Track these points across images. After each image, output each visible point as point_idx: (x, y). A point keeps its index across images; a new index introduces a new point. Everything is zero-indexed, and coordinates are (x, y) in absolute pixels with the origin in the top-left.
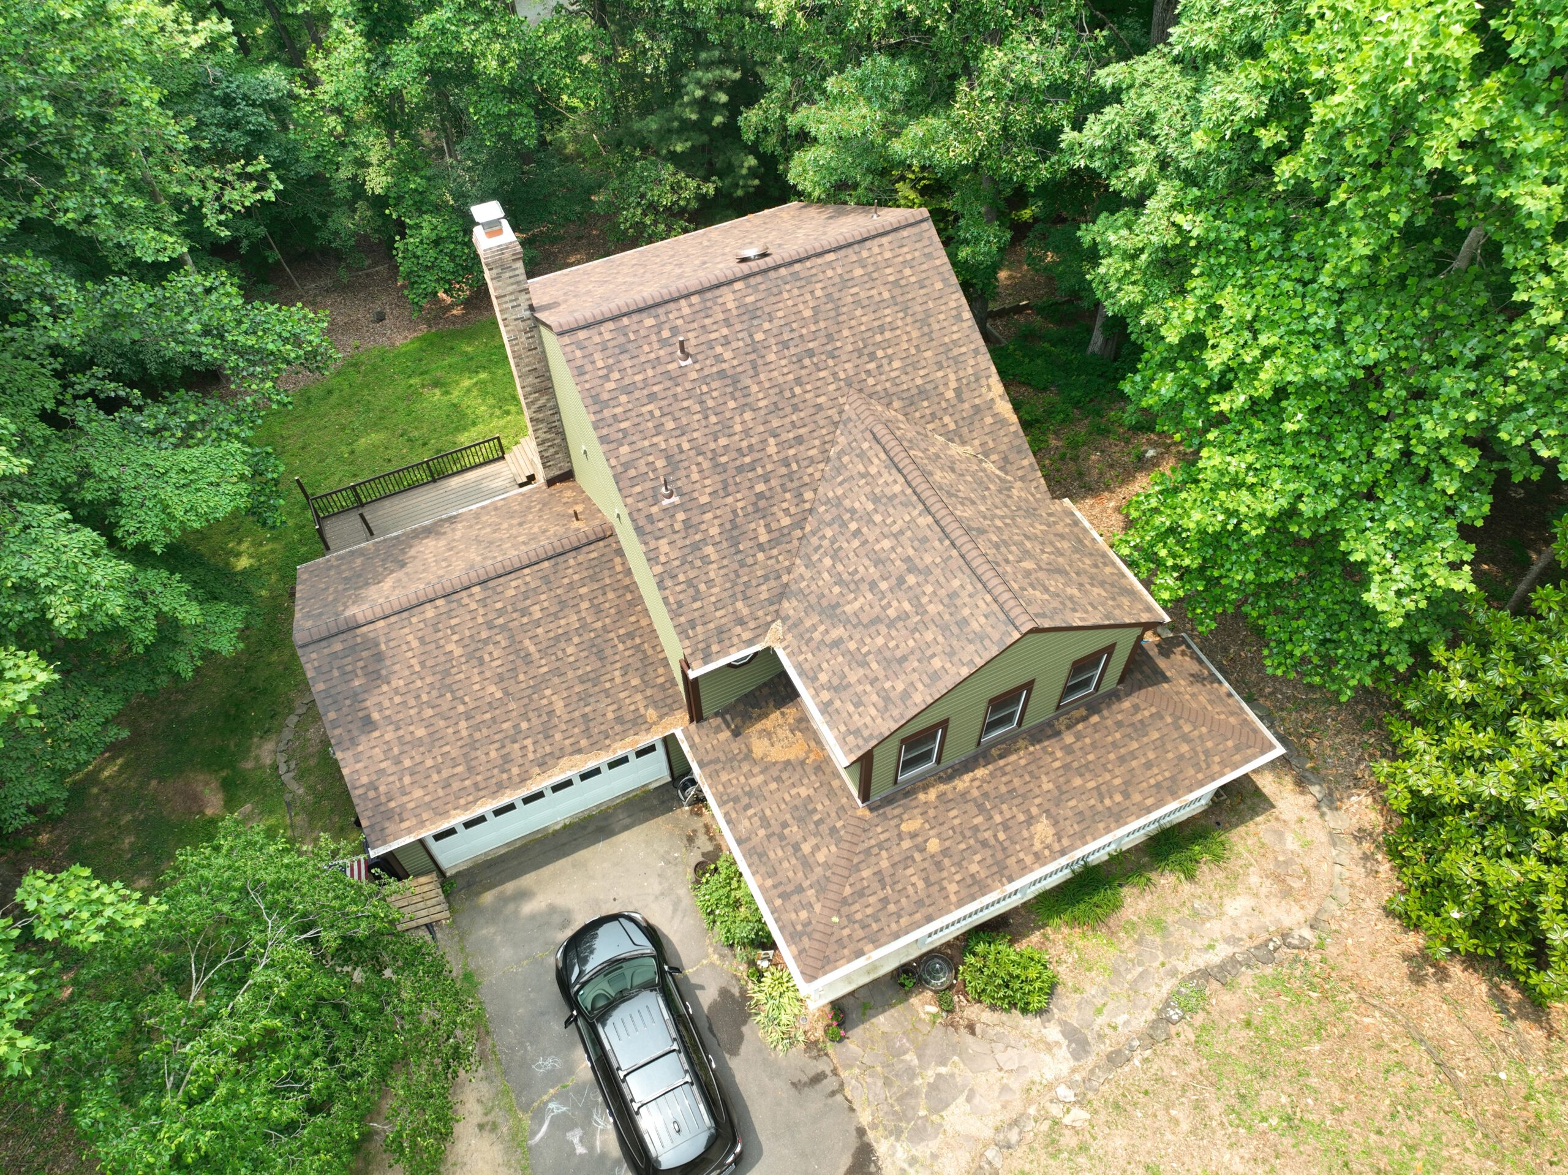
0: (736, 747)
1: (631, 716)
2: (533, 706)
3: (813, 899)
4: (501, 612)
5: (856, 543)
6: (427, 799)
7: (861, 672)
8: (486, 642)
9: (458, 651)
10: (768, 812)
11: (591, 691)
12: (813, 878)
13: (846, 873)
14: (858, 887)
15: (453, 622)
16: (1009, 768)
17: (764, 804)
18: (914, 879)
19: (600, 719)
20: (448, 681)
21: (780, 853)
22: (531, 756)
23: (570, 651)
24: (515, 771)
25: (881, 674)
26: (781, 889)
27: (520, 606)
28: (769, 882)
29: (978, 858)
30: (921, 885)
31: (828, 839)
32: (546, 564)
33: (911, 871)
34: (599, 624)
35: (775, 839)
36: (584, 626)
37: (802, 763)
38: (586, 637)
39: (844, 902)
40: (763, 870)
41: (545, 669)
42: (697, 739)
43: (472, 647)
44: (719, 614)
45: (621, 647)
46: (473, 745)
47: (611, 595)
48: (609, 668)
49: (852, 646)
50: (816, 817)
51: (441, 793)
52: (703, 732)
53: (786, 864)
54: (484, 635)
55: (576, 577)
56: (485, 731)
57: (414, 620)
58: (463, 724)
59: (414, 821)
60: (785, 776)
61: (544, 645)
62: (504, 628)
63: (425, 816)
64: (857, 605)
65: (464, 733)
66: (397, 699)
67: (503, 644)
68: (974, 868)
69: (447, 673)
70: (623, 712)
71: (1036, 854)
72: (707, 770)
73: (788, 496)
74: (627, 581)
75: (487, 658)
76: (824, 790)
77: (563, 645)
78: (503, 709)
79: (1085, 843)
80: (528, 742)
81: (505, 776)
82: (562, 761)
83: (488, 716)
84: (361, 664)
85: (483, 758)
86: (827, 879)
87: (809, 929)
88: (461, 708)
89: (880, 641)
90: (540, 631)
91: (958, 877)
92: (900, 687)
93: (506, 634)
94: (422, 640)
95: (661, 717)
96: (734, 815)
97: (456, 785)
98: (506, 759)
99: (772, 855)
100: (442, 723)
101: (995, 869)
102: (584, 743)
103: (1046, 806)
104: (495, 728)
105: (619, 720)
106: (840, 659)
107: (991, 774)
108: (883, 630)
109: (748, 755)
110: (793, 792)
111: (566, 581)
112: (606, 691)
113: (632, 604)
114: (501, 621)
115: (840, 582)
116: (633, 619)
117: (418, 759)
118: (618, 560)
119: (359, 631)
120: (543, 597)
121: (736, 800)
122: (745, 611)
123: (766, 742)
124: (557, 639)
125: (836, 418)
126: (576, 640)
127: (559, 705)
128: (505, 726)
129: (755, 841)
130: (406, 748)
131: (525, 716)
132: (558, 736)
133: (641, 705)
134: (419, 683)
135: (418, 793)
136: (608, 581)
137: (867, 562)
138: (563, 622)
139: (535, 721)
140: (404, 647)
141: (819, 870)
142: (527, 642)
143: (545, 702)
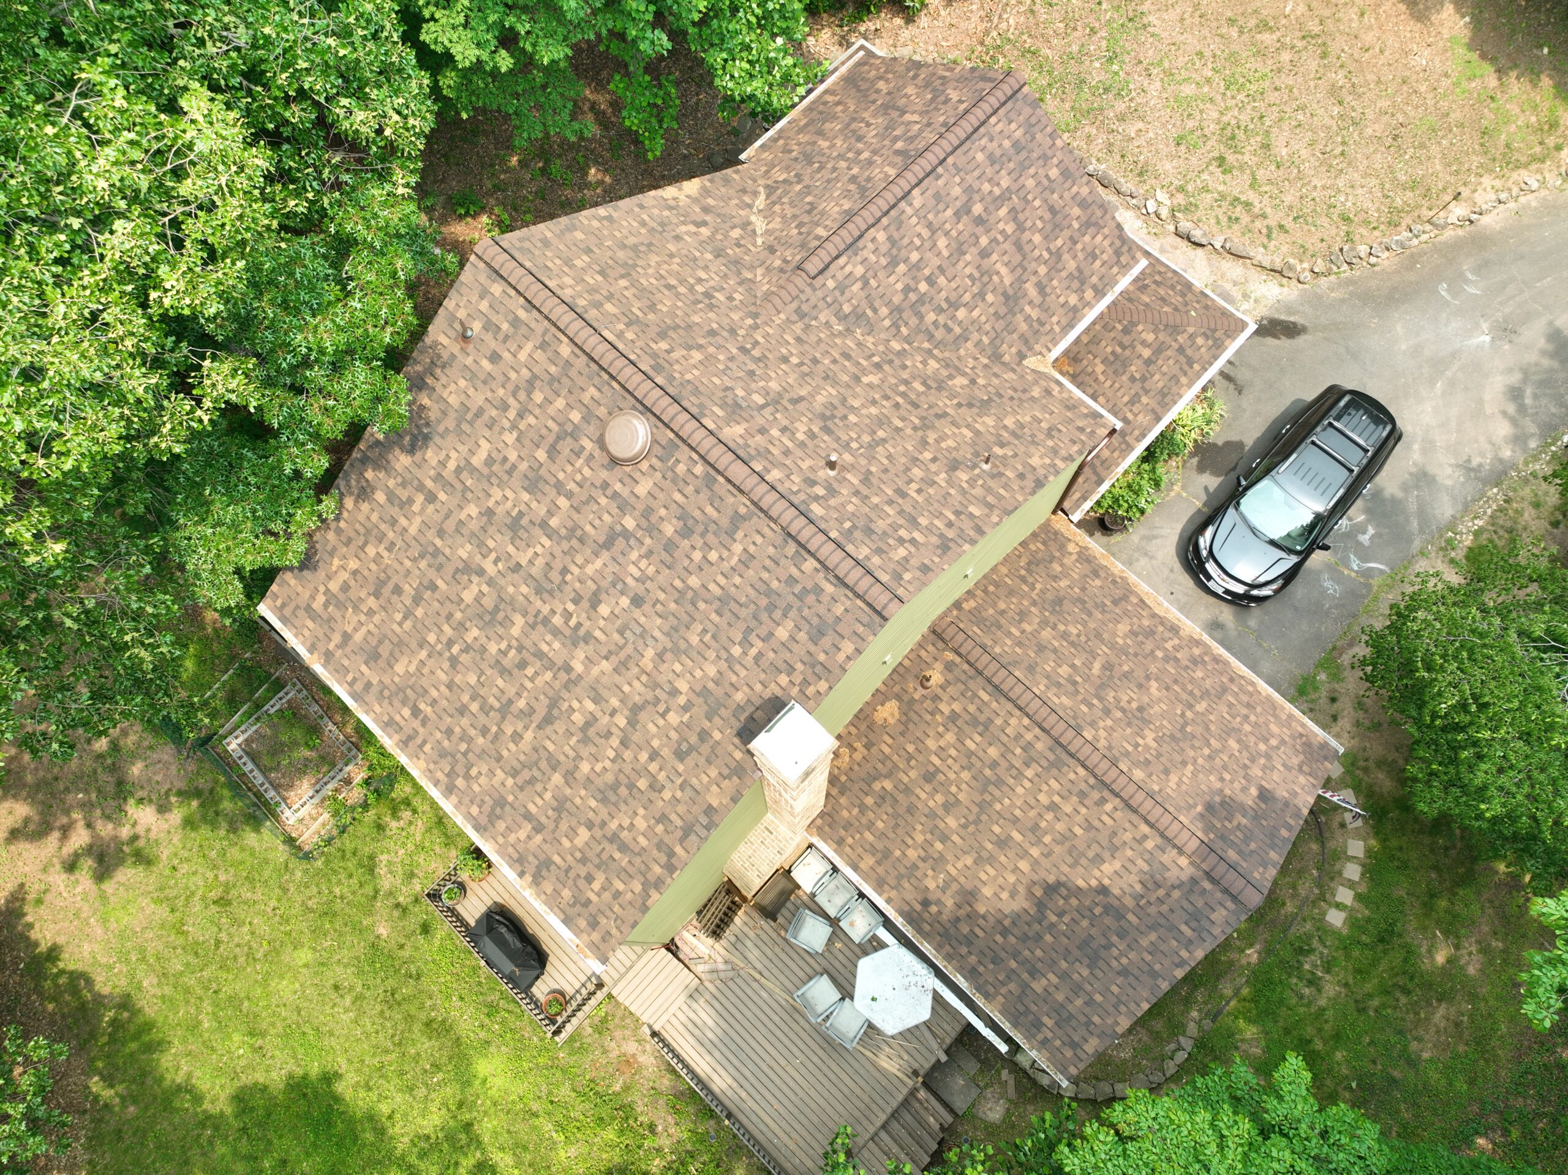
1: (1086, 565)
2: (1140, 651)
3: (1186, 335)
9: (1149, 734)
11: (1092, 603)
12: (1168, 340)
14: (1159, 302)
15: (1129, 747)
17: (1120, 405)
19: (1107, 590)
20: (1179, 734)
21: (1157, 377)
22: (1177, 641)
23: (1074, 630)
24: (1196, 651)
26: (1186, 367)
28: (1184, 380)
31: (1134, 334)
34: (1033, 609)
35: (1147, 385)
36: (1045, 623)
38: (1053, 619)
40: (1175, 389)
41: (1105, 648)
43: (1136, 721)
45: (1038, 586)
47: (1002, 605)
48: (1063, 592)
50: (1119, 350)
51: (1259, 709)
53: (1165, 368)
55: (1008, 641)
56: (1190, 687)
58: (1199, 708)
61: (1086, 655)
62: (1101, 699)
63: (1282, 715)
65: (1204, 704)
66: (1227, 776)
67: (1112, 693)
69: (1174, 738)
70: (1088, 572)
75: (1134, 705)
77: (1074, 638)
78: (1162, 676)
80: (1168, 646)
81: (1207, 658)
83: (1177, 688)
84: (1227, 824)
85: (1209, 681)
86: (1166, 327)
87: (1209, 334)
93: (1103, 693)
94: (1167, 772)
96: (1137, 432)
99: (1160, 384)
100: (1213, 727)
102: (1134, 599)
104: (1181, 679)
105: (1096, 574)
106: (1055, 283)
108: (1027, 235)
110: (1102, 378)
111: (1018, 650)
112: (1082, 590)
114: (1096, 702)
117: (1253, 738)
119: (1206, 840)
120: (1048, 668)
126: (1062, 627)
127: (1123, 628)
128: (1172, 670)
130: (1254, 753)
131: (1153, 655)
132: (1145, 622)
133: (1072, 558)
134: (1200, 761)
135: (1274, 728)
136: (991, 611)
138: (1056, 643)
140: (1184, 787)
141: (1161, 337)
142: (1095, 671)
143: (1129, 641)
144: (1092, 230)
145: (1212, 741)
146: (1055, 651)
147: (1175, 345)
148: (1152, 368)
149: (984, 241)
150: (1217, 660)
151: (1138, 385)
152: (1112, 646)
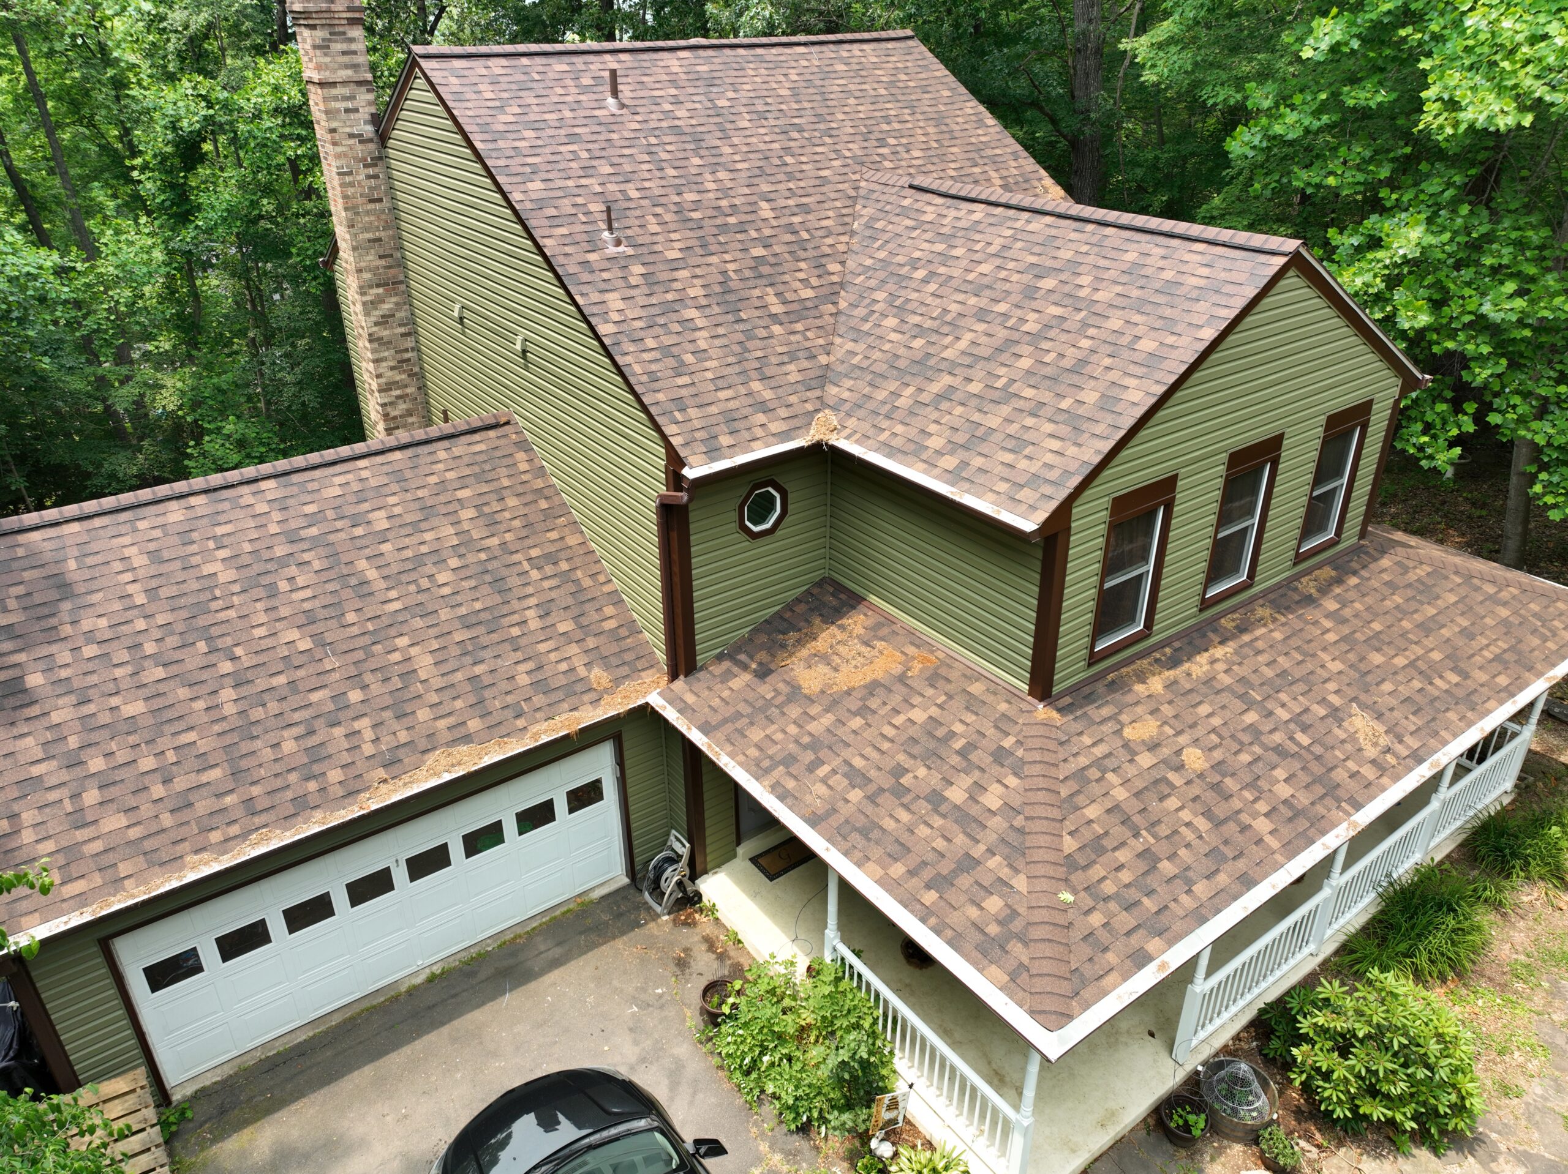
0: (766, 690)
1: (562, 681)
2: (373, 664)
3: (1005, 873)
4: (313, 520)
5: (932, 287)
6: (134, 833)
7: (1005, 410)
8: (283, 562)
9: (226, 575)
10: (858, 762)
11: (485, 640)
12: (990, 837)
13: (1056, 813)
14: (1087, 835)
15: (220, 530)
16: (1260, 644)
17: (846, 753)
18: (1186, 815)
19: (505, 686)
20: (202, 621)
21: (904, 816)
22: (368, 749)
23: (441, 578)
24: (335, 775)
25: (1046, 397)
26: (927, 874)
27: (350, 510)
28: (898, 870)
29: (1280, 773)
30: (1202, 824)
31: (996, 770)
32: (397, 455)
33: (1173, 803)
34: (495, 541)
35: (886, 800)
36: (465, 544)
37: (902, 679)
38: (471, 558)
39: (1071, 863)
40: (877, 852)
41: (397, 606)
42: (690, 699)
43: (257, 569)
44: (722, 395)
45: (535, 575)
46: (247, 729)
47: (512, 502)
48: (516, 605)
49: (975, 388)
50: (958, 744)
51: (167, 820)
52: (697, 686)
53: (923, 831)
54: (280, 551)
55: (450, 475)
56: (273, 707)
57: (142, 525)
58: (228, 694)
59: (97, 879)
60: (873, 704)
61: (395, 568)
62: (316, 543)
63: (124, 869)
64: (963, 344)
65: (229, 709)
66: (90, 651)
67: (317, 565)
68: (1284, 791)
69: (202, 609)
70: (548, 672)
71: (1373, 762)
72: (720, 735)
73: (802, 265)
74: (539, 483)
75: (284, 586)
76: (958, 703)
77: (430, 569)
78: (312, 669)
79: (1445, 743)
80: (363, 724)
81: (312, 786)
82: (430, 759)
83: (282, 680)
84: (20, 590)
85: (268, 754)
86: (1021, 831)
87: (1017, 925)
88: (227, 667)
89: (1025, 363)
90: (386, 547)
91: (1262, 807)
92: (1091, 397)
93: (323, 552)
94: (155, 556)
95: (617, 681)
96: (791, 784)
97: (203, 806)
98: (317, 755)
99: (889, 824)
100: (183, 693)
101: (1319, 790)
102: (474, 725)
103: (1351, 692)
104: (295, 701)
105: (540, 686)
106: (959, 410)
107: (1236, 652)
108: (1025, 350)
109: (795, 692)
110: (899, 720)
111: (433, 479)
112: (512, 639)
113: (548, 515)
114: (314, 531)
115: (920, 331)
116: (554, 535)
117: (121, 757)
118: (521, 456)
119: (21, 538)
120: (392, 500)
121: (789, 760)
122: (768, 395)
123: (822, 669)
124: (419, 560)
125: (853, 193)
126: (454, 563)
127: (424, 663)
128: (315, 697)
129: (845, 810)
130: (95, 737)
131: (355, 679)
132: (423, 714)
133: (578, 662)
134: (141, 624)
135: (114, 822)
136: (506, 482)
137: (961, 297)
138: (428, 536)
139: (376, 688)
140: (118, 566)
141: (997, 823)
142: (362, 564)
143: (396, 657)
144: (1063, 430)
145: (160, 673)
146: (416, 527)
147: (978, 851)
148: (923, 807)
149: (1002, 307)
150: (302, 806)
151: (887, 782)
152: (394, 625)
